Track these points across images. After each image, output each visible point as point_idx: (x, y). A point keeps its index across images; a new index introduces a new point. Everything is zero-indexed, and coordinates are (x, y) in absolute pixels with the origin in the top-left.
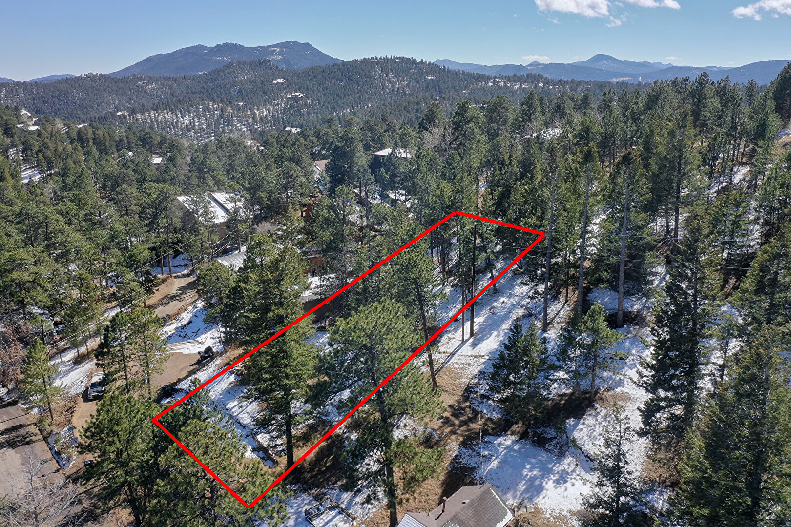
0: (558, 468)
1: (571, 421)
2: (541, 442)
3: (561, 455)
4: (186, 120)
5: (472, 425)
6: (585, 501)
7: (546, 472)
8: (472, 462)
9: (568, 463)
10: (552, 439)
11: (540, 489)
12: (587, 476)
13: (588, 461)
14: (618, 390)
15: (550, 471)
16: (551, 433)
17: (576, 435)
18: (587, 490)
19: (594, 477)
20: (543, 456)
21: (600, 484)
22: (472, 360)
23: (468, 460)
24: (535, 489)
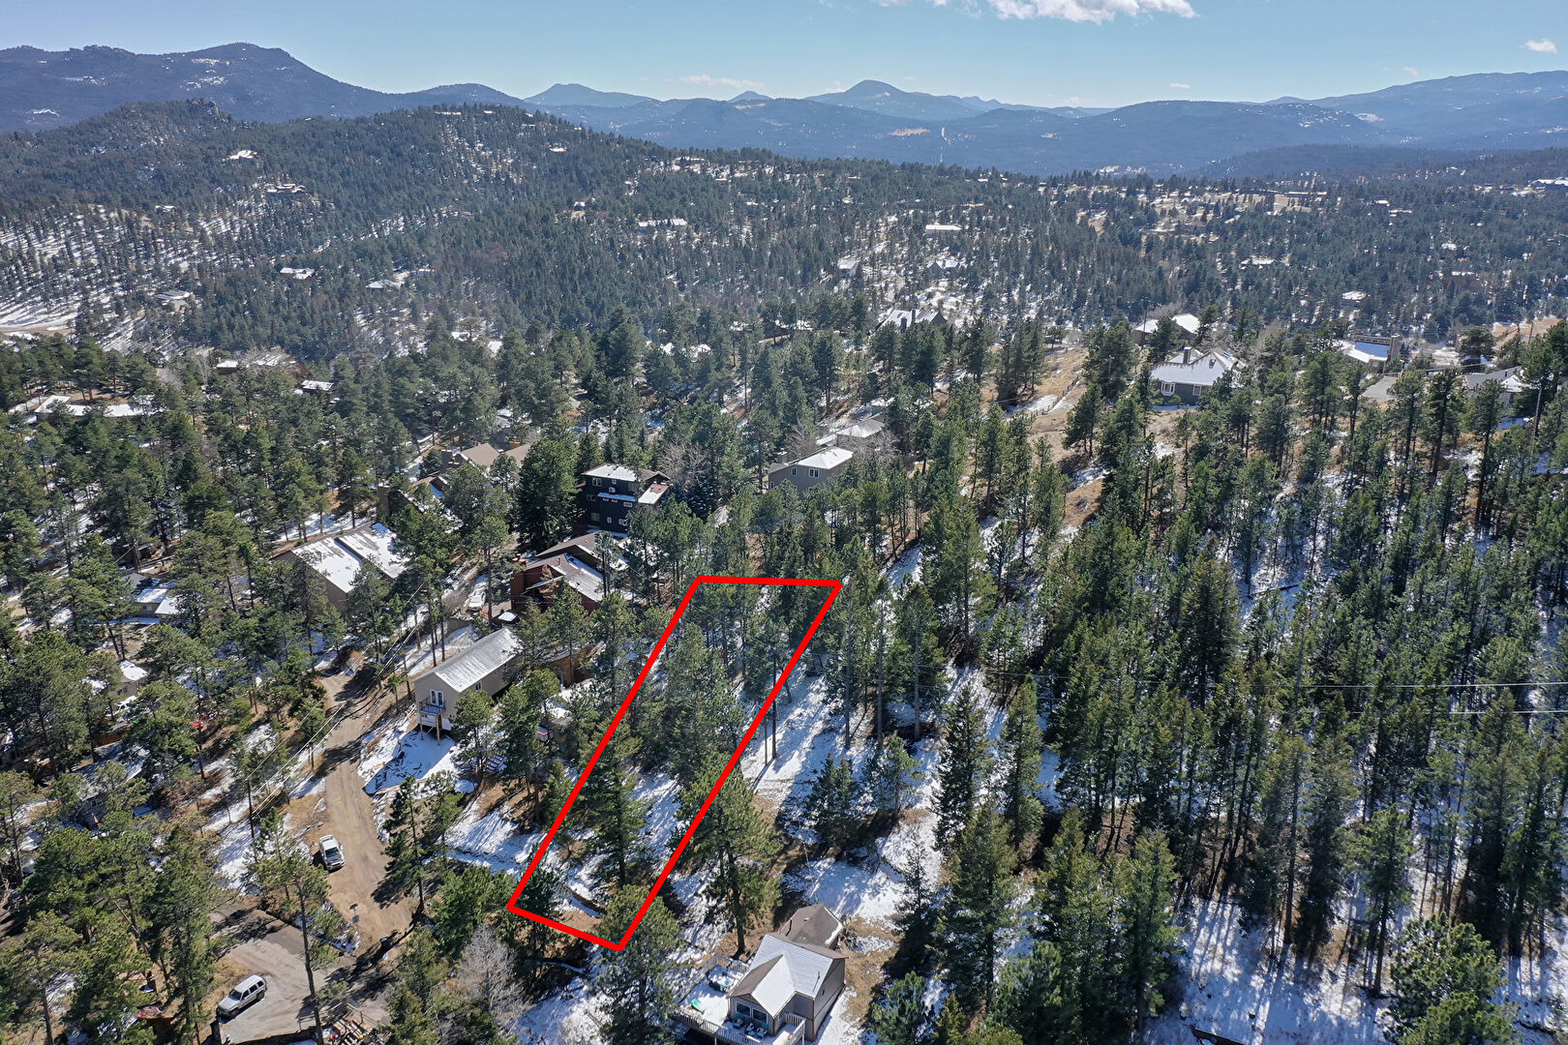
0: (871, 882)
1: (879, 840)
2: (855, 862)
3: (873, 872)
4: (52, 248)
5: (790, 853)
6: (897, 907)
7: (862, 888)
8: (799, 887)
9: (880, 877)
10: (863, 859)
11: (858, 902)
12: (897, 887)
13: (895, 873)
14: (918, 806)
15: (866, 886)
16: (863, 852)
17: (884, 852)
18: (898, 898)
19: (902, 888)
20: (857, 874)
21: (906, 892)
22: (779, 786)
23: (794, 885)
24: (854, 902)
